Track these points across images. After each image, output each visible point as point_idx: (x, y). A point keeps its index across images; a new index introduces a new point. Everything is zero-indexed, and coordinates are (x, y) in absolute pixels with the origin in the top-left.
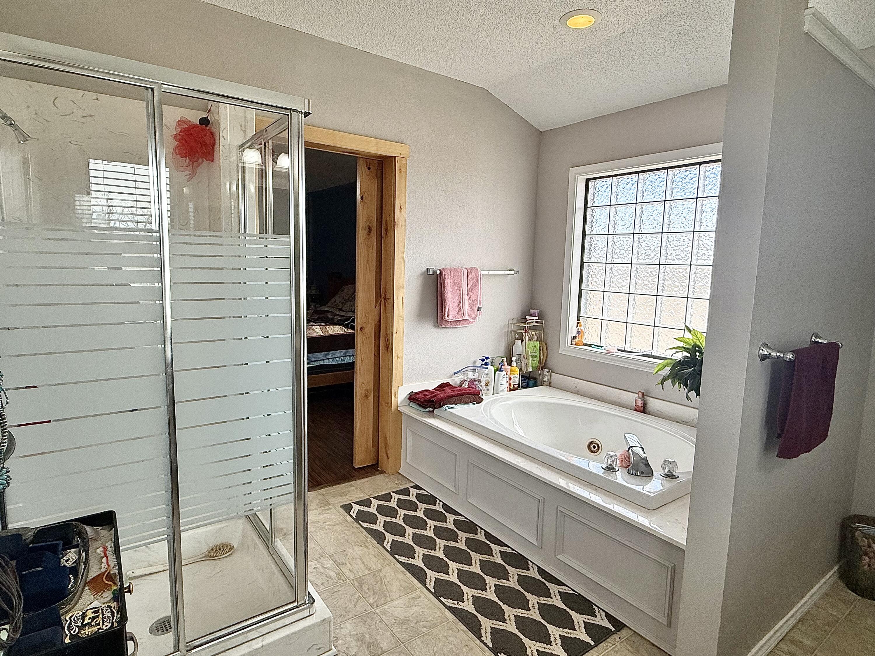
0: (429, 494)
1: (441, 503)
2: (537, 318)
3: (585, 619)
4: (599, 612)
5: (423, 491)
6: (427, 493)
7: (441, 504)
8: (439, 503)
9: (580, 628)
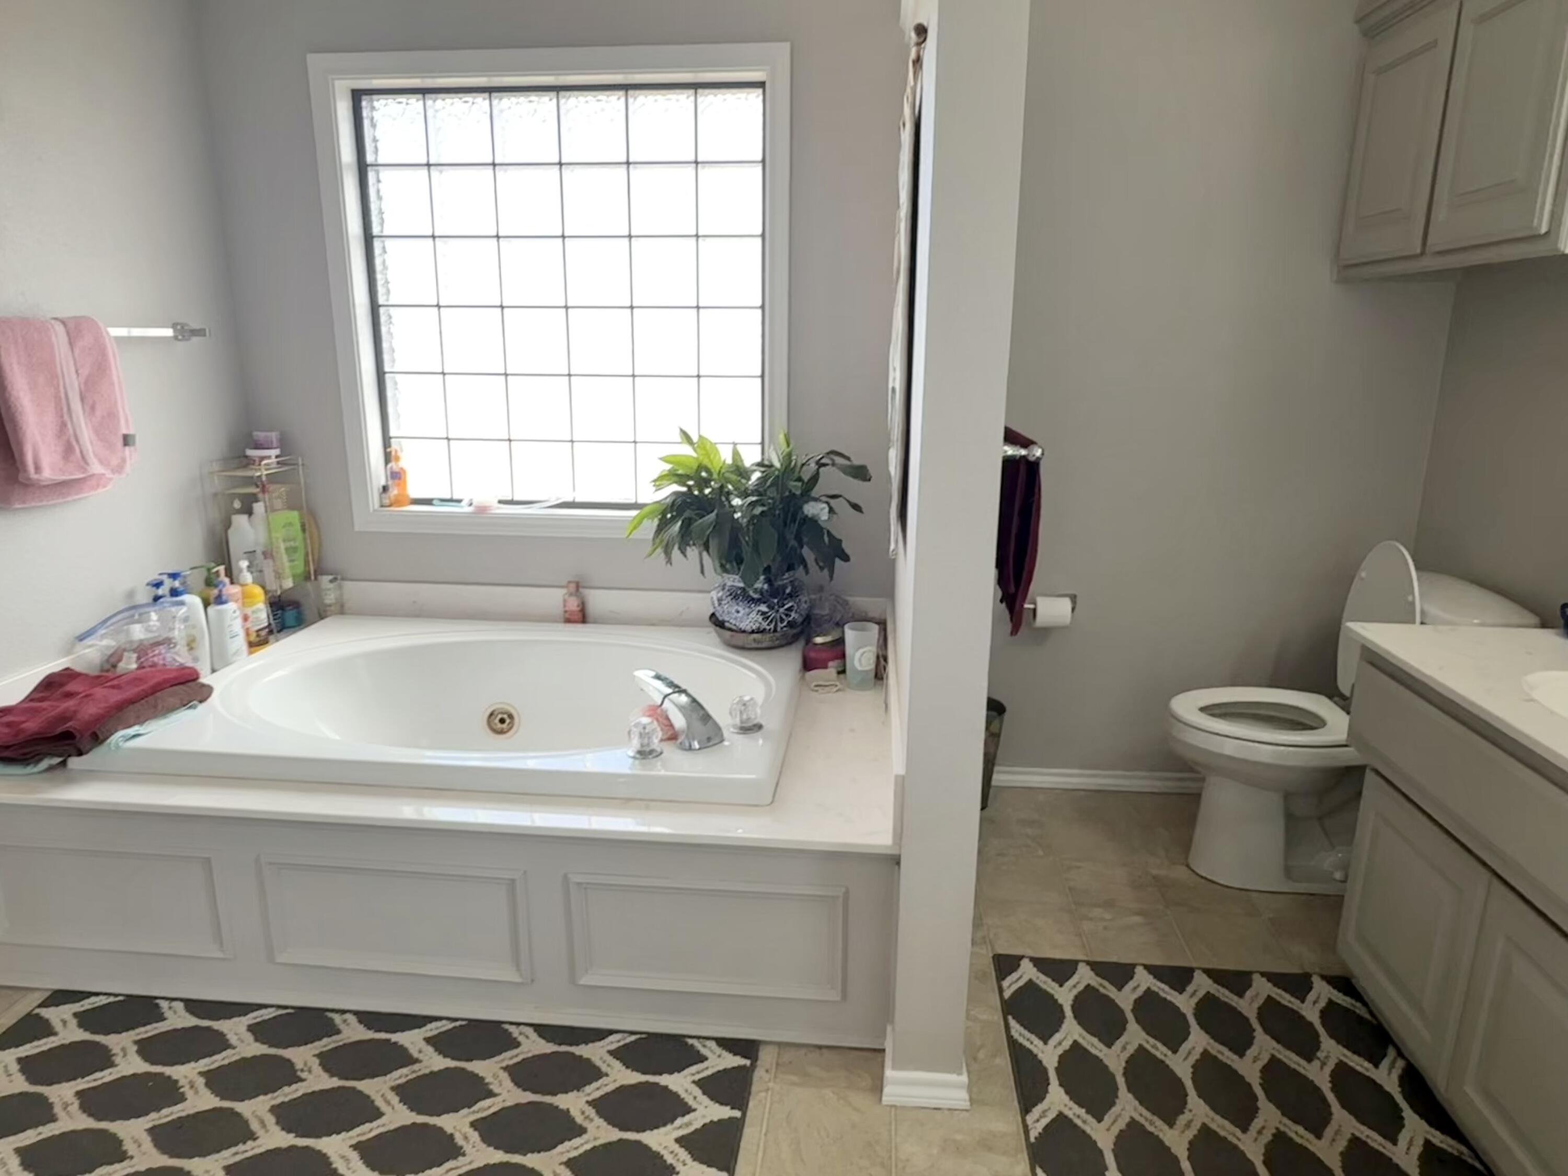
0: (120, 998)
1: (174, 1004)
2: (276, 452)
3: (693, 1075)
4: (704, 1046)
5: (93, 999)
6: (112, 999)
7: (179, 1006)
8: (170, 1008)
9: (698, 1099)
